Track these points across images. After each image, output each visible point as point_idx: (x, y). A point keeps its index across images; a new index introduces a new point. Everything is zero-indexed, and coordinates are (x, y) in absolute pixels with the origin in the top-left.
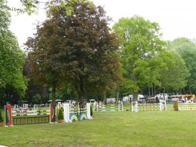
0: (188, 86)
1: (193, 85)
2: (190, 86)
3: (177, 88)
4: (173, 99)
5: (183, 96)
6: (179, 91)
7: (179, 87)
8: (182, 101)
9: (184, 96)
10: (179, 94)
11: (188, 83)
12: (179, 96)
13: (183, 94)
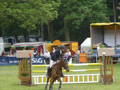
0: (61, 18)
1: (74, 15)
2: (67, 18)
3: (31, 24)
4: (19, 54)
5: (46, 45)
6: (35, 31)
7: (35, 20)
8: (44, 58)
9: (50, 44)
10: (37, 40)
11: (61, 9)
12: (36, 44)
13: (46, 39)
